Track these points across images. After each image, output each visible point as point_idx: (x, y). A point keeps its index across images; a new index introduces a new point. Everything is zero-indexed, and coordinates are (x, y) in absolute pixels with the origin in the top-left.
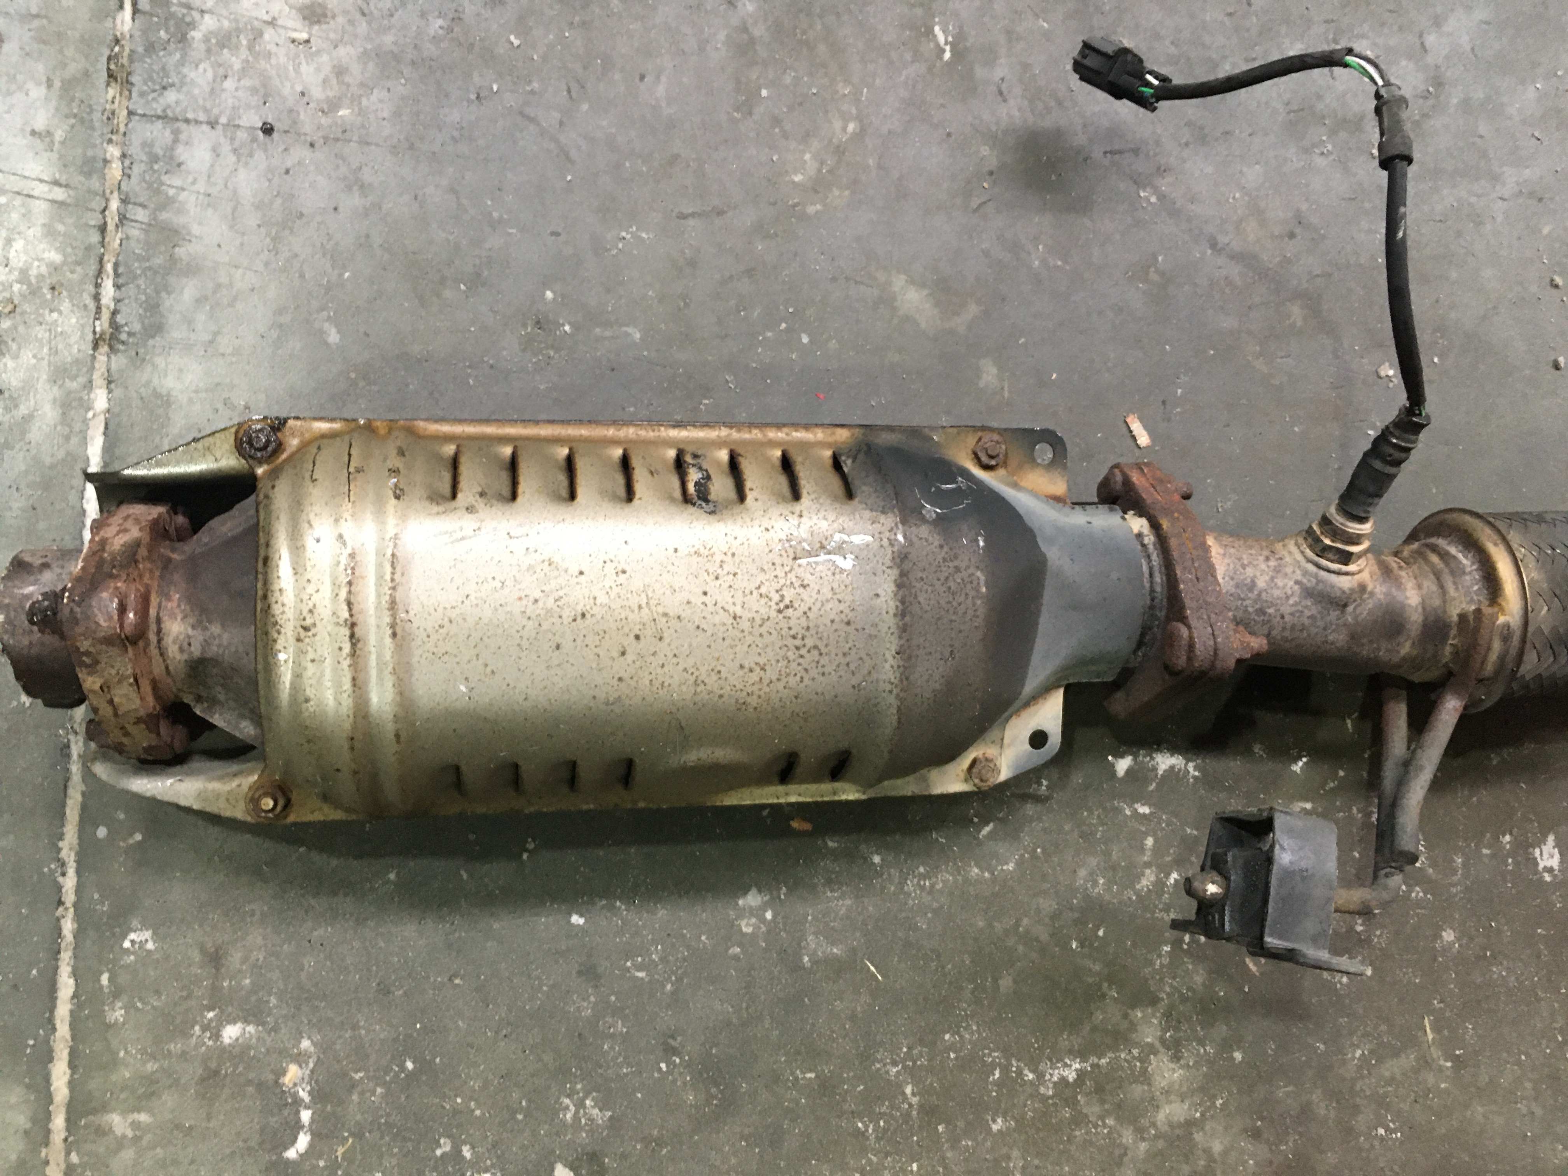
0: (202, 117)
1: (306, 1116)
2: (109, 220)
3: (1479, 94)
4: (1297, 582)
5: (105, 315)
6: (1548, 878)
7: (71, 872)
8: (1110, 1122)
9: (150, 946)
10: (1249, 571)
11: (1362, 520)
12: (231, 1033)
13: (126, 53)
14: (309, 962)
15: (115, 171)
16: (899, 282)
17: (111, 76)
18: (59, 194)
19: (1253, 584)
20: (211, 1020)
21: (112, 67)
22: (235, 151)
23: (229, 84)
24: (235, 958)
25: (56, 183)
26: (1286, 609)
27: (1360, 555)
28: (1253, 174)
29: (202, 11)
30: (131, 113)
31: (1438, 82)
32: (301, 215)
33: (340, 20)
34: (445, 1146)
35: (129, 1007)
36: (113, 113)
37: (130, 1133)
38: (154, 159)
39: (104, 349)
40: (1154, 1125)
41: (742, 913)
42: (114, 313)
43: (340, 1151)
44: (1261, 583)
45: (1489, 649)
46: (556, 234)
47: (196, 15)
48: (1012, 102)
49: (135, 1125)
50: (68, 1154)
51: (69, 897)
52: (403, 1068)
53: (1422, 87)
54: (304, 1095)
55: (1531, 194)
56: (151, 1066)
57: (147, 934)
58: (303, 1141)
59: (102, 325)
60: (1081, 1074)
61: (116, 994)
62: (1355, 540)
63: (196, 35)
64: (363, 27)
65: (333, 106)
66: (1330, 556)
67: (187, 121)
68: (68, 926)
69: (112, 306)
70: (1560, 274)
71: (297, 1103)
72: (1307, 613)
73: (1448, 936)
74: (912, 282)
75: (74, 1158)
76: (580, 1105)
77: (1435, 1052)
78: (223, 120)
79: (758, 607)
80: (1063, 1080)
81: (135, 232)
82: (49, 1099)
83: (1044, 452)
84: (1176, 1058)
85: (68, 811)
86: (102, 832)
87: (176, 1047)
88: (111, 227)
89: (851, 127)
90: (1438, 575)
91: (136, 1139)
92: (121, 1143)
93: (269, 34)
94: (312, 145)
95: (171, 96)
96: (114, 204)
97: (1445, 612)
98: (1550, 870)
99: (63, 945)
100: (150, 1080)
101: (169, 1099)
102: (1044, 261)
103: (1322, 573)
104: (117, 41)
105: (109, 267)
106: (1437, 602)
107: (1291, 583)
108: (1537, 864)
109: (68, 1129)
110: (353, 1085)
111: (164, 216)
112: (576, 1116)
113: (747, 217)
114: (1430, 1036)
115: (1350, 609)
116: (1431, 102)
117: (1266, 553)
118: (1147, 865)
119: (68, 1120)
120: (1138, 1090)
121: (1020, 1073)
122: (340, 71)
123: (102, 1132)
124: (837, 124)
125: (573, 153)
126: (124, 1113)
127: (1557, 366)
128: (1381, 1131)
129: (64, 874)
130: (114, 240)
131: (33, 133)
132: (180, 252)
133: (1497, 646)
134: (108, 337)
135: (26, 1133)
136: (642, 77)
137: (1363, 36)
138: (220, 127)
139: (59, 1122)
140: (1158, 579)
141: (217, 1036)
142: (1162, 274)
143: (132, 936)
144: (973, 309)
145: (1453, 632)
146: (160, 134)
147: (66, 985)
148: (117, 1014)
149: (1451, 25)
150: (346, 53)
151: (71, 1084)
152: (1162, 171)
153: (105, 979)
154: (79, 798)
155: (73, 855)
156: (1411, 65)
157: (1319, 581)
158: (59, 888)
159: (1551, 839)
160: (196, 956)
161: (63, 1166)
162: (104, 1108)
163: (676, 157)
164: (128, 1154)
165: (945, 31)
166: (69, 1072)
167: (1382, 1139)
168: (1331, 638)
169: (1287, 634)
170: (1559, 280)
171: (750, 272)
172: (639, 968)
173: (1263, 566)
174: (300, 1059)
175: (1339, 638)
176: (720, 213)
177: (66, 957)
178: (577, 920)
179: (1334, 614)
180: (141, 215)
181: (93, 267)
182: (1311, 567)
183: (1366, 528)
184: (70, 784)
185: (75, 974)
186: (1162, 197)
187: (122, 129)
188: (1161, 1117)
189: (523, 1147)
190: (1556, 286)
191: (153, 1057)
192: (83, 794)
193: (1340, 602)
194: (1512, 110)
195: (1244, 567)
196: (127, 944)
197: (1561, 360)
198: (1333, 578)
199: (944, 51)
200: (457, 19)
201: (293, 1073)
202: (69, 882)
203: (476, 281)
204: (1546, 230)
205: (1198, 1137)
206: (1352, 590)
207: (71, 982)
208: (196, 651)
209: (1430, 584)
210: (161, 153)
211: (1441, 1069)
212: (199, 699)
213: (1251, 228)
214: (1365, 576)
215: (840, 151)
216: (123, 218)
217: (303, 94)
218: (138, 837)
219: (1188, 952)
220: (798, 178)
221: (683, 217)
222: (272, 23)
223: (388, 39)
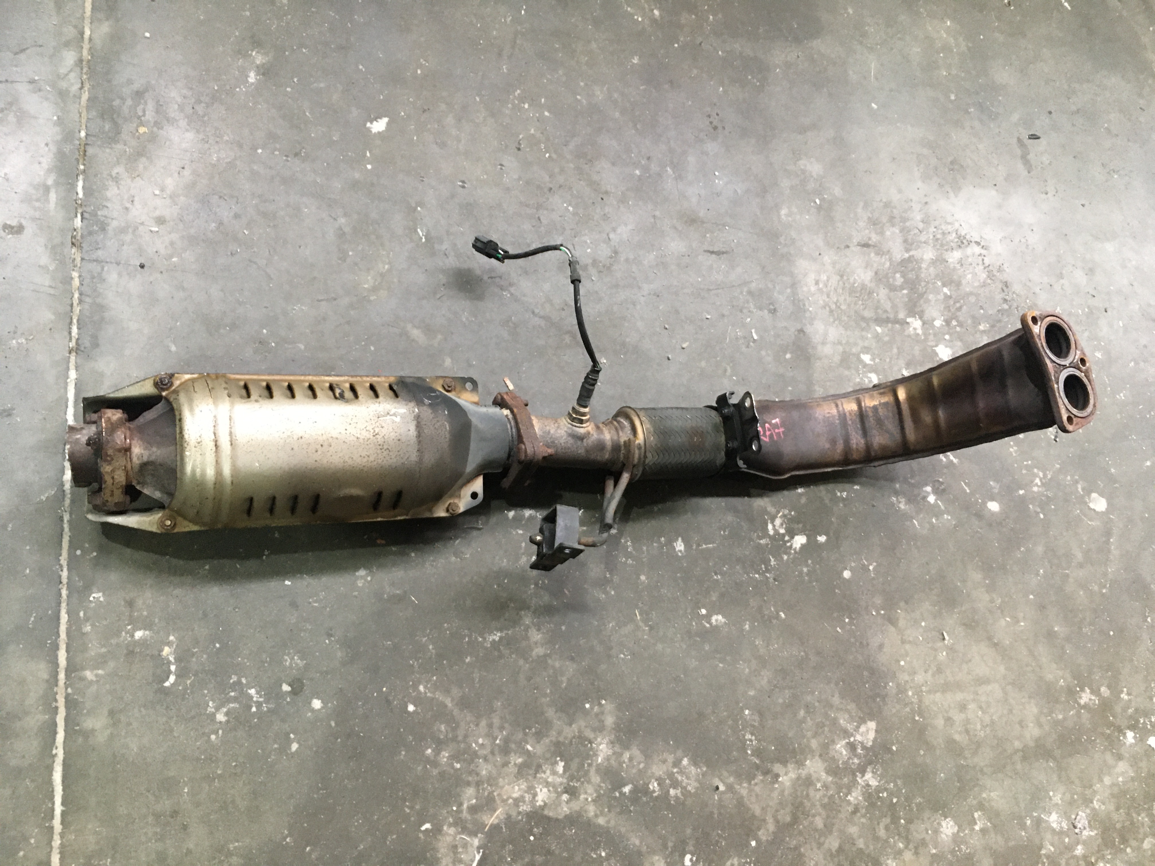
0: (113, 261)
1: (173, 668)
2: (74, 302)
3: (631, 257)
4: (566, 431)
5: (74, 341)
6: (680, 554)
7: (65, 569)
8: (514, 656)
9: (102, 599)
10: (548, 428)
11: (585, 407)
12: (139, 634)
13: (80, 234)
14: (172, 604)
15: (76, 282)
16: (409, 327)
17: (73, 244)
18: (52, 291)
19: (549, 432)
20: (129, 630)
21: (73, 240)
22: (128, 274)
23: (125, 247)
24: (140, 602)
25: (50, 287)
26: (562, 441)
27: (587, 421)
28: (547, 286)
29: (112, 219)
30: (82, 259)
31: (616, 252)
32: (158, 300)
33: (172, 223)
34: (234, 678)
35: (93, 625)
36: (75, 259)
37: (94, 679)
38: (93, 278)
39: (74, 354)
40: (531, 656)
41: (358, 578)
42: (78, 339)
43: (189, 682)
44: (552, 432)
45: (634, 453)
46: (266, 307)
47: (110, 220)
48: (450, 258)
49: (97, 675)
50: (66, 689)
51: (65, 580)
52: (215, 646)
53: (610, 254)
54: (172, 659)
55: (654, 294)
56: (104, 650)
57: (100, 594)
58: (172, 679)
59: (72, 344)
60: (501, 638)
61: (87, 619)
62: (584, 414)
63: (110, 229)
64: (181, 226)
65: (171, 256)
66: (576, 421)
67: (107, 262)
68: (64, 592)
69: (77, 337)
70: (668, 324)
71: (169, 663)
72: (570, 442)
73: (643, 578)
74: (415, 326)
75: (69, 690)
76: (292, 659)
77: (641, 624)
78: (123, 262)
79: (365, 435)
80: (494, 640)
81: (86, 306)
82: (57, 665)
83: (469, 385)
84: (539, 630)
85: (63, 544)
86: (79, 552)
87: (113, 641)
88: (75, 304)
89: (387, 267)
90: (616, 429)
91: (97, 681)
92: (91, 682)
93: (141, 228)
94: (161, 272)
95: (100, 253)
96: (76, 295)
97: (619, 440)
98: (680, 551)
99: (62, 600)
100: (103, 656)
101: (112, 664)
102: (467, 319)
103: (574, 428)
104: (75, 230)
105: (75, 321)
106: (616, 438)
107: (563, 432)
108: (675, 549)
109: (66, 678)
110: (193, 654)
111: (99, 300)
112: (291, 664)
113: (345, 301)
114: (639, 618)
115: (585, 440)
116: (613, 259)
117: (554, 421)
118: (523, 554)
119: (66, 675)
120: (524, 644)
121: (476, 638)
122: (172, 243)
123: (83, 679)
124: (380, 265)
125: (272, 276)
126: (92, 670)
127: (669, 359)
128: (622, 656)
129: (62, 571)
130: (77, 310)
131: (39, 266)
132: (106, 315)
133: (637, 452)
134: (75, 349)
135: (47, 681)
136: (300, 247)
137: (586, 235)
138: (121, 265)
139: (62, 676)
140: (514, 430)
141: (132, 636)
142: (514, 324)
143: (94, 595)
144: (440, 337)
145: (623, 448)
146: (95, 268)
147: (64, 617)
148: (88, 628)
149: (619, 231)
150: (175, 236)
151: (68, 659)
152: (511, 285)
153: (82, 614)
154: (68, 538)
155: (66, 562)
156: (605, 246)
157: (573, 431)
158: (60, 576)
159: (680, 539)
160: (123, 603)
161: (64, 695)
162: (83, 669)
163: (315, 278)
164: (94, 688)
165: (422, 231)
166: (66, 654)
167: (623, 659)
168: (579, 452)
169: (563, 451)
170: (667, 326)
171: (348, 323)
172: (316, 602)
173: (553, 426)
174: (169, 644)
175: (582, 451)
176: (335, 299)
177: (64, 605)
178: (287, 583)
179: (579, 443)
180: (88, 300)
181: (68, 321)
182: (570, 426)
183: (586, 410)
184: (64, 533)
185: (68, 613)
186: (512, 294)
187: (79, 265)
188: (534, 653)
189: (269, 677)
190: (666, 329)
191: (103, 646)
192: (70, 536)
193: (581, 438)
194: (645, 262)
195: (546, 426)
196: (91, 599)
197: (670, 356)
198: (577, 429)
199: (422, 238)
200: (221, 223)
201: (166, 650)
202: (65, 574)
203: (234, 326)
204: (661, 308)
205: (550, 661)
206: (585, 433)
207: (66, 616)
208: (145, 459)
209: (613, 432)
210: (96, 275)
211: (644, 630)
212: (139, 483)
213: (548, 306)
214: (590, 429)
215: (382, 275)
216: (80, 301)
217: (157, 252)
218: (95, 554)
219: (541, 588)
220: (366, 286)
221: (319, 301)
222: (142, 224)
223: (192, 231)
